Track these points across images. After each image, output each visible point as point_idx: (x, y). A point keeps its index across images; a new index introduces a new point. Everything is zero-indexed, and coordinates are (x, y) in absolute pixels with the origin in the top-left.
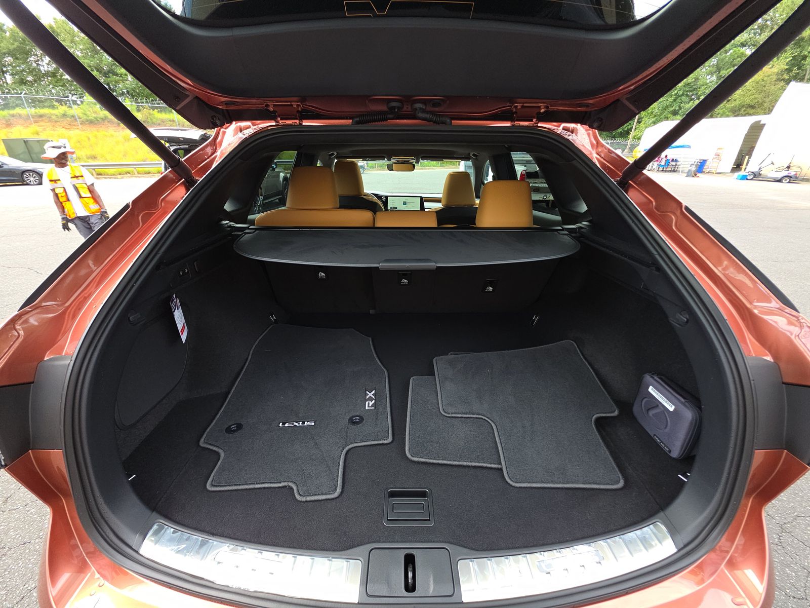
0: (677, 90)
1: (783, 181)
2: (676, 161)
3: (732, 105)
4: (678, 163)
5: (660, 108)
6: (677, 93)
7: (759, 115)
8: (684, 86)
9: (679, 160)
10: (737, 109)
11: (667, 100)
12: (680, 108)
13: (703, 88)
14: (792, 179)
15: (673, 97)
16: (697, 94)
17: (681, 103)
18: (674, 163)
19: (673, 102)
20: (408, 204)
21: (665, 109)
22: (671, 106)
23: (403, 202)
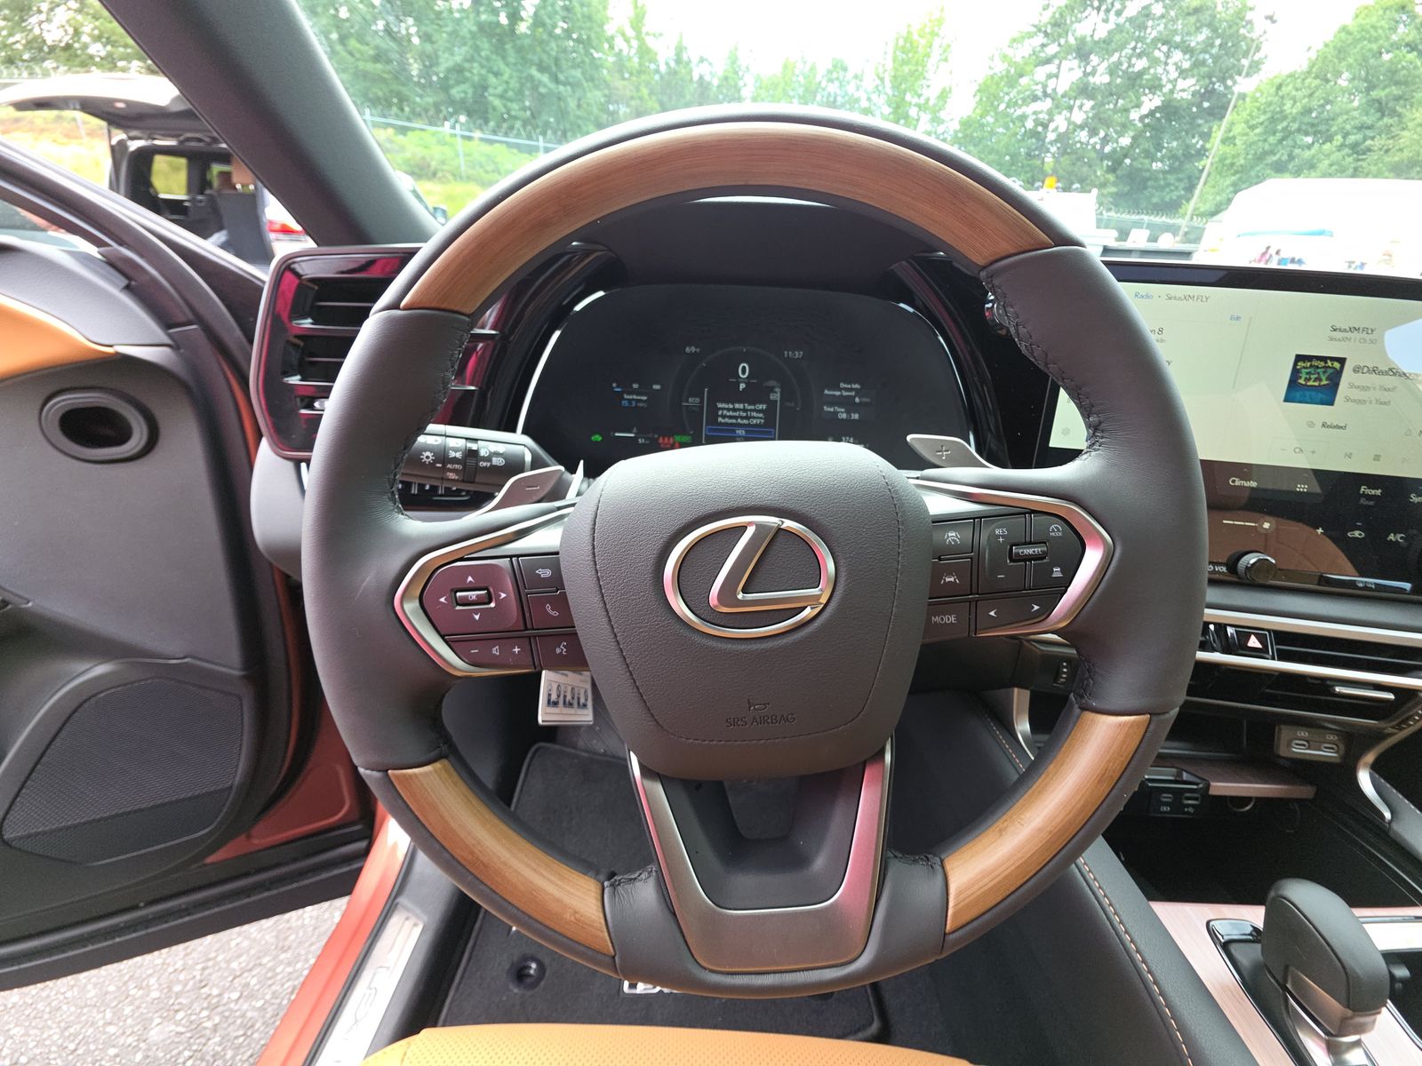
0: (1288, 120)
2: (1298, 263)
3: (1396, 159)
5: (1250, 157)
6: (1287, 127)
8: (1302, 114)
9: (1306, 260)
10: (1404, 166)
11: (1265, 140)
12: (1291, 157)
13: (1339, 120)
15: (1279, 135)
16: (1328, 130)
17: (1294, 147)
18: (1293, 267)
19: (1276, 145)
20: (1356, 394)
21: (1260, 158)
22: (1272, 153)
23: (1299, 358)
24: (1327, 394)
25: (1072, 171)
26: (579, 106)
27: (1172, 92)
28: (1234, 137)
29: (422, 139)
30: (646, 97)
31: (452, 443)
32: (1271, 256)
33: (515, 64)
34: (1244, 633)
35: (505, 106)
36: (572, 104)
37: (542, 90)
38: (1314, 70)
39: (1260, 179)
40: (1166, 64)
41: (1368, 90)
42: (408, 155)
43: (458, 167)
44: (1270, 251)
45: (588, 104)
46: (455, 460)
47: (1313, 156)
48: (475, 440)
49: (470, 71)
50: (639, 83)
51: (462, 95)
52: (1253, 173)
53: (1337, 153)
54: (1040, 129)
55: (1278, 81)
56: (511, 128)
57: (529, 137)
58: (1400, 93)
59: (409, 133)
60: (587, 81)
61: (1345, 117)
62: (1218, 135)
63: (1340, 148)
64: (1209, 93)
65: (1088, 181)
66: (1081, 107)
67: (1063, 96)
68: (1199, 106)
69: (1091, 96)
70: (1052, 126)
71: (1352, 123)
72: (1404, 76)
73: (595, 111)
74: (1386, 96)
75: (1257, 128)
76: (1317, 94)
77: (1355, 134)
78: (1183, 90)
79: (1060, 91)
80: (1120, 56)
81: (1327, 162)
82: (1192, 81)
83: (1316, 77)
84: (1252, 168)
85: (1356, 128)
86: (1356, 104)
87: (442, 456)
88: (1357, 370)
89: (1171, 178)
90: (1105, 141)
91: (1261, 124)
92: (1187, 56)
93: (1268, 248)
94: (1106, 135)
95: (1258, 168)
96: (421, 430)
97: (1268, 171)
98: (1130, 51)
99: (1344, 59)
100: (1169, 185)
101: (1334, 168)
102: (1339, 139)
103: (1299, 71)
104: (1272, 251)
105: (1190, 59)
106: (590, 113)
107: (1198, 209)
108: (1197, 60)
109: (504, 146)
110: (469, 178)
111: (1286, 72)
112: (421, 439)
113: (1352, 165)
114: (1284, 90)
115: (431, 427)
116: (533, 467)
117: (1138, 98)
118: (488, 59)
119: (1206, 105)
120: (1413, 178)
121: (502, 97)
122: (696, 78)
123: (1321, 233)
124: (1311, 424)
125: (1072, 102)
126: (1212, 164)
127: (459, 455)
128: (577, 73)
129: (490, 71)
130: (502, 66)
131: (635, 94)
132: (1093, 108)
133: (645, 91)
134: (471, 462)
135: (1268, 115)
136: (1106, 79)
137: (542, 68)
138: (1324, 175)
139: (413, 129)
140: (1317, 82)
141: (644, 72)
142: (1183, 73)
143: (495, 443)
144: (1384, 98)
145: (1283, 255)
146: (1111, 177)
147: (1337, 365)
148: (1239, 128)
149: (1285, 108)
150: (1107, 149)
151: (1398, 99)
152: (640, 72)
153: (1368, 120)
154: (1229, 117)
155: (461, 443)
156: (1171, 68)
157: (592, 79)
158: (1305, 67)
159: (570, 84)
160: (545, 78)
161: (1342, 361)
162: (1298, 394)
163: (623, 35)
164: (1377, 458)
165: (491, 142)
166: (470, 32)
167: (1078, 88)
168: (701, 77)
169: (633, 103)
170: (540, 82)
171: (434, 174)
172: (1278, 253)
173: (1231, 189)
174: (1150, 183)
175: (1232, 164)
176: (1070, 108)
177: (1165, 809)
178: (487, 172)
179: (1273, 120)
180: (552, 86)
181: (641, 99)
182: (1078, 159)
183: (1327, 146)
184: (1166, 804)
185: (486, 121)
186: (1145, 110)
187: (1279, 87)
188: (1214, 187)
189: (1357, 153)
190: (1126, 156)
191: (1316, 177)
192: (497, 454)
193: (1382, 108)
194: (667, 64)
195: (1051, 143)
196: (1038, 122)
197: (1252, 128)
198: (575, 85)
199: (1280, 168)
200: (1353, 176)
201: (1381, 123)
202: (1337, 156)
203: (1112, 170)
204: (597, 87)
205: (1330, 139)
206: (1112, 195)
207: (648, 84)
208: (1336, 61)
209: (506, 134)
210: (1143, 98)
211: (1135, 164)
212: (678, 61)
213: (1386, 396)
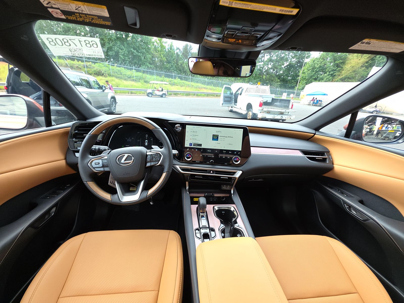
0: (316, 69)
1: (374, 113)
2: (321, 101)
3: (341, 77)
4: (322, 102)
5: (309, 77)
7: (354, 82)
8: (319, 67)
9: (322, 101)
10: (343, 79)
11: (312, 73)
12: (318, 78)
13: (328, 69)
14: (378, 112)
15: (315, 72)
17: (318, 75)
18: (320, 102)
19: (314, 74)
20: (220, 139)
21: (311, 77)
22: (314, 76)
23: (213, 135)
24: (217, 139)
25: (270, 79)
26: (144, 58)
27: (291, 61)
28: (305, 72)
29: (99, 65)
30: (163, 57)
31: (97, 148)
32: (315, 100)
33: (127, 47)
34: (211, 171)
35: (124, 57)
36: (143, 58)
37: (134, 54)
38: (321, 57)
39: (311, 82)
40: (289, 55)
41: (335, 61)
42: (95, 69)
43: (110, 73)
44: (314, 99)
45: (147, 58)
46: (97, 150)
47: (323, 77)
48: (100, 147)
49: (114, 48)
50: (161, 54)
51: (112, 54)
52: (310, 80)
53: (328, 76)
54: (261, 69)
55: (314, 60)
56: (125, 63)
57: (130, 66)
58: (342, 61)
59: (96, 64)
60: (147, 52)
61: (329, 68)
62: (301, 72)
63: (328, 75)
64: (299, 62)
65: (274, 81)
66: (270, 64)
67: (266, 62)
68: (297, 65)
69: (272, 62)
70: (264, 68)
71: (331, 69)
72: (343, 57)
73: (149, 59)
74: (339, 62)
75: (310, 70)
76: (322, 63)
77: (332, 72)
78: (293, 61)
79: (265, 60)
80: (278, 53)
81: (326, 78)
82: (295, 59)
83: (322, 59)
84: (309, 79)
85: (332, 70)
86: (331, 65)
87: (95, 149)
88: (220, 136)
89: (293, 81)
90: (277, 72)
91: (311, 69)
92: (293, 54)
93: (314, 98)
94: (277, 71)
95: (311, 79)
96: (92, 146)
97: (313, 80)
98: (280, 52)
99: (328, 55)
100: (292, 82)
101: (327, 80)
102: (328, 73)
103: (318, 58)
104: (315, 98)
105: (294, 54)
106: (148, 60)
107: (299, 88)
108: (295, 55)
109: (124, 68)
110: (113, 76)
111: (315, 58)
112: (92, 147)
113: (332, 79)
114: (315, 62)
115: (94, 146)
116: (108, 150)
117: (283, 62)
118: (119, 46)
119: (299, 64)
120: (346, 82)
121: (123, 55)
122: (176, 53)
123: (325, 95)
124: (216, 143)
125: (268, 63)
126: (300, 78)
127: (97, 149)
128: (144, 50)
129: (120, 48)
130: (123, 47)
131: (160, 56)
132: (273, 64)
133: (162, 56)
134: (99, 150)
135: (312, 67)
136: (276, 58)
137: (134, 49)
138: (325, 81)
139: (97, 63)
140: (322, 60)
141: (162, 51)
142: (293, 58)
143: (102, 147)
144: (338, 63)
145: (317, 99)
146: (279, 80)
147: (218, 136)
148: (306, 70)
149: (315, 66)
150: (277, 74)
151: (342, 63)
152: (161, 51)
153: (335, 69)
154: (303, 68)
155: (98, 148)
156: (290, 56)
157: (148, 52)
158: (319, 57)
159: (142, 53)
160: (135, 51)
161: (218, 135)
162: (214, 139)
163: (156, 42)
164: (224, 147)
165: (120, 67)
166: (114, 39)
167: (269, 60)
168: (177, 53)
169: (159, 58)
170: (134, 52)
171: (103, 74)
172: (316, 99)
173: (305, 84)
174: (288, 82)
175: (305, 78)
176: (268, 65)
177: (211, 200)
178: (118, 74)
179: (313, 69)
180: (137, 53)
181: (161, 57)
182: (271, 76)
183: (325, 75)
184: (211, 199)
185: (118, 61)
186: (285, 65)
187: (314, 61)
188: (302, 83)
189: (332, 76)
190: (282, 76)
191: (323, 82)
192: (103, 149)
193: (338, 66)
194: (168, 49)
195: (264, 72)
196: (260, 67)
197: (309, 70)
198: (143, 53)
199: (315, 80)
200: (332, 82)
201: (338, 69)
202: (328, 77)
203: (279, 79)
204: (150, 54)
205: (326, 73)
206: (279, 84)
207: (163, 54)
208: (326, 55)
209: (124, 65)
210: (284, 63)
211: (284, 77)
212: (171, 49)
213: (224, 140)
